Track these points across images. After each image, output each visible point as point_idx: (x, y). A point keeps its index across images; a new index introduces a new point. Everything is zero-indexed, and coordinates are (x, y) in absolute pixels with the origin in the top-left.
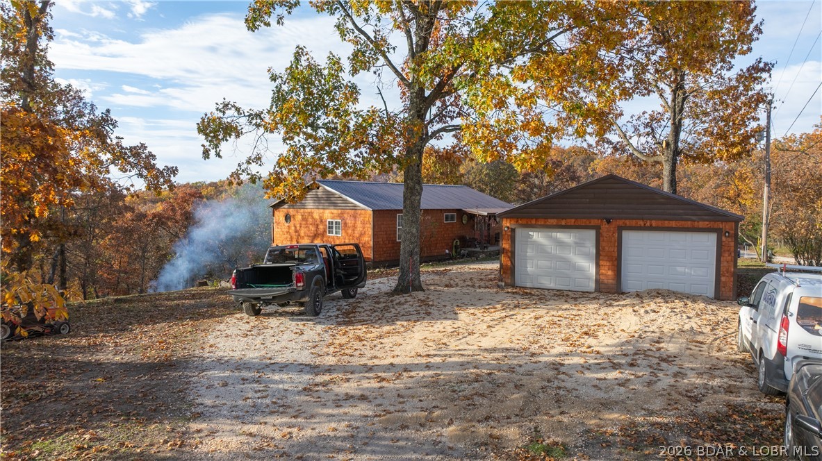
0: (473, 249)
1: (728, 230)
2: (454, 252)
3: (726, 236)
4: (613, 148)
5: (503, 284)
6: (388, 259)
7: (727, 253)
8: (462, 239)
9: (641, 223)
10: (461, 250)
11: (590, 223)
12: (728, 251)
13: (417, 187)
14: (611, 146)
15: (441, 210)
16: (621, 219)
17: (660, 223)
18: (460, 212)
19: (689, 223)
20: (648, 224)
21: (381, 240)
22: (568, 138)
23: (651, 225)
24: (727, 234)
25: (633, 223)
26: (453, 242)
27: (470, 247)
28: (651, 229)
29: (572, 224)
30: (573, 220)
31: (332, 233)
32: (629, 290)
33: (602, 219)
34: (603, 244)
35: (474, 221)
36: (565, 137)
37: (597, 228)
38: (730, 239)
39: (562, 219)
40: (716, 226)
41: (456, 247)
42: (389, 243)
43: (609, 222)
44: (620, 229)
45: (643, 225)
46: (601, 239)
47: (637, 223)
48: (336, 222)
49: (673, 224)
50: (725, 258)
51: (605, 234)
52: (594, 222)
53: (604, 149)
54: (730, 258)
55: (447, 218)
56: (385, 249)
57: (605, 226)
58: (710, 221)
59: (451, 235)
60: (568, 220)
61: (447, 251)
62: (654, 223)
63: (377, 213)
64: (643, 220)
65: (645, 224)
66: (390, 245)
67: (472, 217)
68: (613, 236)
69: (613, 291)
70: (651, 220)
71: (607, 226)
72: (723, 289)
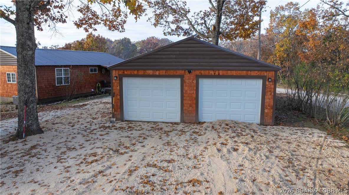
0: (108, 88)
1: (270, 77)
2: (97, 91)
3: (269, 82)
4: (184, 32)
5: (114, 119)
6: (50, 97)
7: (269, 92)
8: (102, 83)
9: (212, 73)
10: (101, 89)
11: (176, 73)
12: (270, 91)
13: (29, 43)
14: (183, 31)
15: (87, 65)
16: (198, 70)
17: (225, 73)
18: (100, 67)
19: (245, 72)
20: (217, 73)
21: (44, 85)
22: (160, 25)
23: (219, 74)
24: (270, 80)
25: (207, 73)
26: (96, 85)
27: (106, 87)
28: (219, 77)
29: (164, 74)
30: (164, 71)
31: (10, 82)
32: (203, 121)
33: (185, 70)
34: (186, 88)
36: (159, 25)
37: (182, 77)
38: (271, 83)
39: (157, 70)
40: (262, 74)
41: (99, 88)
42: (50, 87)
43: (190, 72)
44: (198, 77)
45: (213, 74)
46: (185, 84)
47: (209, 73)
48: (12, 74)
49: (234, 73)
50: (268, 96)
51: (187, 81)
52: (180, 72)
53: (179, 32)
54: (271, 96)
55: (92, 71)
56: (47, 91)
57: (187, 76)
58: (258, 71)
59: (95, 81)
60: (161, 71)
61: (93, 90)
62: (221, 73)
64: (213, 70)
65: (215, 74)
66: (51, 88)
68: (193, 83)
69: (193, 121)
70: (219, 70)
71: (188, 75)
72: (266, 118)
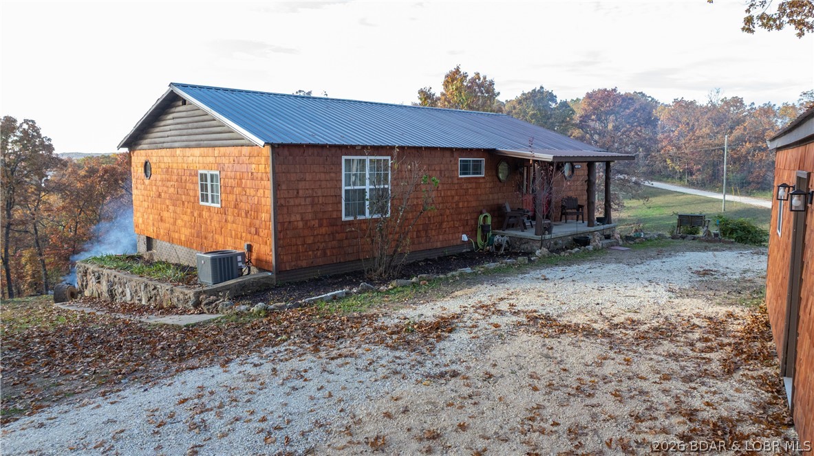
0: (519, 233)
2: (479, 240)
6: (320, 261)
10: (494, 235)
15: (450, 149)
18: (494, 157)
21: (298, 217)
26: (477, 219)
27: (512, 226)
31: (207, 201)
35: (522, 174)
41: (485, 229)
42: (321, 226)
48: (212, 176)
55: (465, 169)
56: (310, 240)
59: (474, 204)
61: (465, 238)
63: (282, 152)
66: (323, 230)
67: (518, 165)
